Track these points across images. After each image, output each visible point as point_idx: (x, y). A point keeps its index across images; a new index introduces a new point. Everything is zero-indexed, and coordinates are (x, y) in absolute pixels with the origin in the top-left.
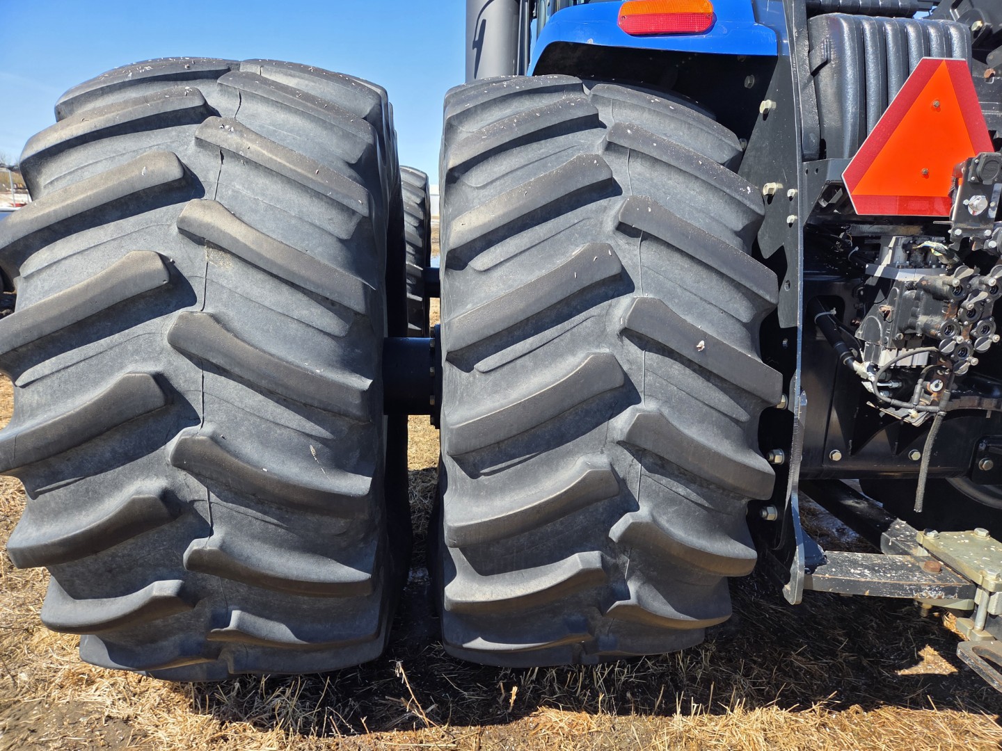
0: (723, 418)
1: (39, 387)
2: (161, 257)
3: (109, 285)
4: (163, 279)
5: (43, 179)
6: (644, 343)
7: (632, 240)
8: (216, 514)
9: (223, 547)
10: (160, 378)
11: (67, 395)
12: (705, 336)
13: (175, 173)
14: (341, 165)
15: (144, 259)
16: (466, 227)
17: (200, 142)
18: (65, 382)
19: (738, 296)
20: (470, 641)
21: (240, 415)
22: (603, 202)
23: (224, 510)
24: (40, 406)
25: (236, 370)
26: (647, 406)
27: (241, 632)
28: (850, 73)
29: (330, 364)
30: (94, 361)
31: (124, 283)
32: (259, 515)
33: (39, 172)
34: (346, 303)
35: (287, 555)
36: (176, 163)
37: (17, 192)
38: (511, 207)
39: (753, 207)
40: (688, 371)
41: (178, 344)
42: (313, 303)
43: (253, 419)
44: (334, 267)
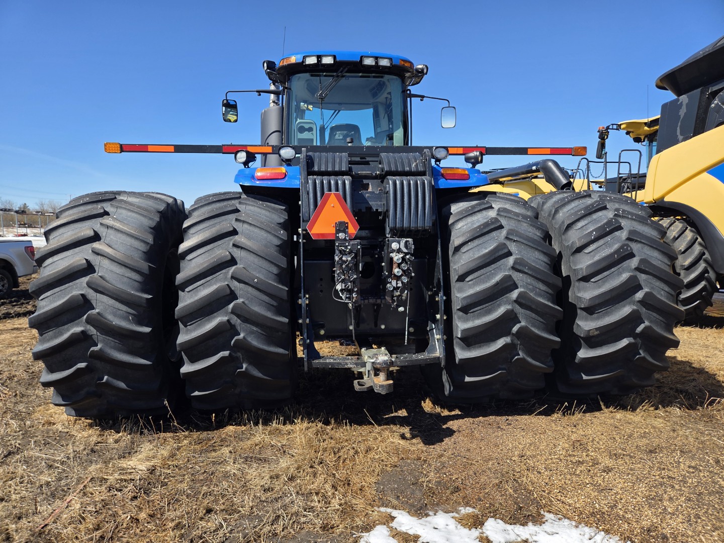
0: (267, 304)
1: (46, 300)
2: (86, 259)
3: (69, 268)
4: (86, 266)
5: (51, 237)
6: (240, 281)
7: (238, 249)
8: (99, 339)
9: (101, 349)
10: (82, 295)
11: (54, 301)
12: (257, 278)
13: (92, 233)
14: (148, 228)
15: (80, 260)
16: (184, 247)
17: (101, 224)
18: (54, 298)
19: (273, 266)
20: (193, 393)
21: (107, 307)
22: (231, 237)
23: (102, 338)
24: (46, 306)
25: (106, 292)
26: (240, 301)
27: (107, 383)
28: (311, 195)
29: (137, 291)
30: (63, 291)
31: (74, 267)
32: (113, 340)
33: (50, 235)
34: (143, 271)
35: (122, 354)
36: (93, 231)
37: (19, 227)
38: (199, 240)
39: (282, 237)
40: (254, 289)
41: (89, 285)
42: (132, 272)
43: (111, 308)
44: (139, 260)
